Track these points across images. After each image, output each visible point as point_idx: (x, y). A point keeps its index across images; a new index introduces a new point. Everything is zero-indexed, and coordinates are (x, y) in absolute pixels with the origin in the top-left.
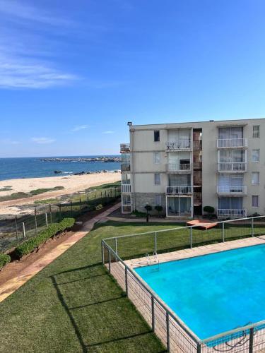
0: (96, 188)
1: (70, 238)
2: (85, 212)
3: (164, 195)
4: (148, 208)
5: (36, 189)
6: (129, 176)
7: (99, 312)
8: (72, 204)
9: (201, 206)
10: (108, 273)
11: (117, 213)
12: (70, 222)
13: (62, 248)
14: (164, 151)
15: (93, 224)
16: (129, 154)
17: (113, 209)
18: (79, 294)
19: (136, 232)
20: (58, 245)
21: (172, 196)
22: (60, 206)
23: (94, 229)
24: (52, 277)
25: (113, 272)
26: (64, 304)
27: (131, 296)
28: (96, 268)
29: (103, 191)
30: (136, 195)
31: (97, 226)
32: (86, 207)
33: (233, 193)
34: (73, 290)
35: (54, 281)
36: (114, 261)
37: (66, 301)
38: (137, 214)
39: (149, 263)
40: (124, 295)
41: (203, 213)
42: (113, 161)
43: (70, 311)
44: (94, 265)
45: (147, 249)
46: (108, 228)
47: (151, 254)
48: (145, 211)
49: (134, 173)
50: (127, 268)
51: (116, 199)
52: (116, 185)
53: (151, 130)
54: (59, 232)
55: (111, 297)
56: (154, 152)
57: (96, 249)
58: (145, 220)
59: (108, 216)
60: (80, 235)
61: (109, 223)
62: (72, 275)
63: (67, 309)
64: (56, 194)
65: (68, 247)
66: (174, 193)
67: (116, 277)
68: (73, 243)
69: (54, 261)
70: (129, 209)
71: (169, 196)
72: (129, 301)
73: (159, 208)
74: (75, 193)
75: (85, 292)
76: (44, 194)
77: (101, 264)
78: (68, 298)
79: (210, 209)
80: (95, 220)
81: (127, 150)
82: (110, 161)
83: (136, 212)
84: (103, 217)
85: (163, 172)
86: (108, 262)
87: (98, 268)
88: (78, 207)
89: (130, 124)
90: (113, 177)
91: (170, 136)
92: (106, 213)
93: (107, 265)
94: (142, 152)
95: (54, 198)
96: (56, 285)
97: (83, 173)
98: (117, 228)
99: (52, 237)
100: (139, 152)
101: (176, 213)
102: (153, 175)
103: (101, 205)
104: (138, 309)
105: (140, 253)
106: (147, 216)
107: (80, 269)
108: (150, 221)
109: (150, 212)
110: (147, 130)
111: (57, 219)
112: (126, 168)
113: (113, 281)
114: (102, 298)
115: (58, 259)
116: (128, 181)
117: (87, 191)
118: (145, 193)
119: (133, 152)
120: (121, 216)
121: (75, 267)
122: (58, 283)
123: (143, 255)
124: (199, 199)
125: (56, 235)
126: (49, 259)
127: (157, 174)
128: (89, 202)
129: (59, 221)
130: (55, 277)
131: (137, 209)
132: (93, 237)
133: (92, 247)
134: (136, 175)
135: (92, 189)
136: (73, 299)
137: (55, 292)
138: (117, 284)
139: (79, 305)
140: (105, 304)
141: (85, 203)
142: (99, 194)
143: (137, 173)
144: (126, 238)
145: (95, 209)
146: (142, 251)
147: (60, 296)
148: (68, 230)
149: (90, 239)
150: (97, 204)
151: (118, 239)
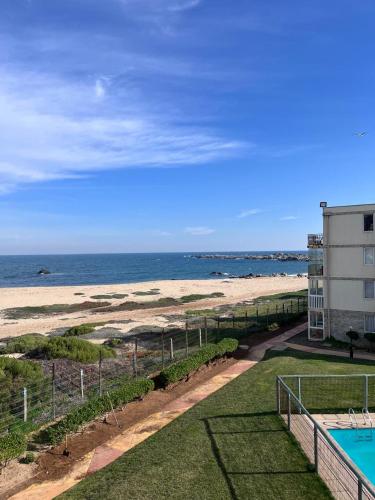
0: (270, 298)
1: (230, 368)
2: (253, 332)
4: (353, 335)
5: (187, 294)
6: (321, 284)
7: (271, 487)
8: (234, 319)
10: (286, 429)
11: (302, 337)
12: (231, 344)
13: (219, 381)
15: (264, 351)
16: (321, 250)
17: (294, 331)
18: (243, 453)
19: (331, 372)
20: (215, 375)
22: (219, 320)
23: (264, 359)
24: (205, 421)
25: (294, 429)
26: (220, 464)
27: (323, 472)
28: (267, 418)
29: (280, 303)
30: (331, 313)
31: (270, 354)
32: (254, 326)
34: (233, 445)
35: (208, 426)
36: (296, 412)
37: (224, 460)
38: (333, 342)
39: (355, 425)
40: (312, 469)
42: (295, 259)
43: (229, 476)
44: (265, 414)
45: (351, 402)
46: (286, 360)
47: (359, 410)
48: (348, 340)
49: (328, 279)
50: (317, 427)
51: (300, 317)
52: (301, 296)
53: (359, 213)
54: (217, 357)
55: (290, 468)
56: (364, 246)
57: (268, 390)
58: (347, 355)
59: (287, 341)
60: (245, 365)
61: (288, 352)
62: (233, 423)
63: (225, 473)
64: (214, 303)
65: (228, 380)
67: (299, 438)
68: (235, 376)
69: (210, 396)
70: (319, 333)
72: (319, 479)
73: (373, 338)
74: (239, 304)
75: (250, 452)
76: (199, 302)
77: (275, 413)
78: (227, 456)
80: (268, 345)
81: (319, 244)
82: (289, 259)
83: (331, 340)
84: (280, 342)
86: (286, 412)
87: (271, 419)
88: (243, 324)
89: (323, 205)
90: (296, 283)
92: (283, 337)
93: (285, 417)
94: (343, 246)
95: (211, 308)
96: (210, 433)
97: (251, 275)
98: (301, 361)
99: (207, 363)
100: (337, 246)
102: (361, 284)
103: (276, 325)
104: (333, 494)
105: (338, 406)
106: (351, 348)
107: (245, 415)
108: (355, 356)
109: (355, 342)
110: (351, 213)
111: (214, 338)
112: (315, 271)
113: (294, 444)
114: (276, 466)
115: (214, 395)
116: (320, 291)
117: (256, 301)
118: (347, 312)
119: (329, 247)
120: (308, 343)
121: (237, 411)
122: (213, 430)
123: (345, 410)
125: (213, 360)
126: (202, 393)
127: (368, 283)
128: (258, 318)
129: (216, 342)
130: (210, 421)
131: (334, 335)
132: (263, 370)
133: (262, 385)
134: (333, 283)
135: (263, 298)
136: (233, 459)
137: (210, 443)
138: (300, 450)
139: (242, 468)
140: (281, 477)
141: (252, 318)
142: (273, 308)
143: (331, 279)
144: (314, 379)
145: (266, 330)
146: (343, 403)
147: (215, 450)
148: (229, 355)
149: (259, 373)
150: (271, 323)
151: (302, 378)
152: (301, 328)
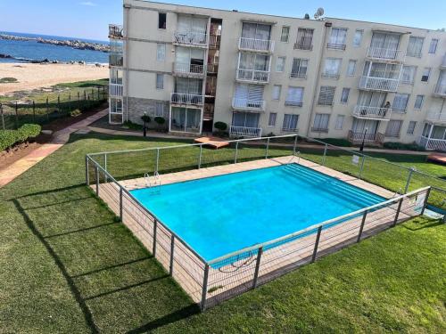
0: (69, 85)
1: (35, 152)
2: (56, 118)
3: (167, 103)
4: (146, 119)
6: (121, 74)
7: (86, 240)
8: (34, 106)
9: (211, 121)
10: (95, 196)
11: (103, 122)
12: (34, 130)
13: (23, 165)
14: (171, 43)
15: (68, 135)
16: (120, 42)
17: (96, 117)
18: (56, 220)
19: (129, 148)
20: (18, 159)
21: (178, 106)
22: (17, 107)
23: (70, 142)
24: (15, 201)
25: (102, 195)
26: (36, 232)
27: (127, 221)
28: (78, 190)
29: (82, 91)
30: (129, 101)
31: (74, 137)
32: (56, 112)
33: (250, 108)
34: (46, 215)
35: (18, 205)
36: (102, 181)
37: (39, 229)
38: (131, 125)
39: (148, 185)
40: (118, 220)
41: (214, 129)
42: (92, 49)
43: (46, 240)
44: (75, 187)
45: (145, 169)
46: (91, 141)
47: (152, 174)
48: (142, 123)
49: (127, 70)
50: (122, 188)
51: (102, 104)
52: (102, 85)
53: (155, 10)
54: (18, 143)
55: (100, 222)
56: (158, 42)
57: (75, 168)
58: (141, 134)
59: (90, 125)
60: (49, 148)
61: (92, 135)
62: (44, 199)
63: (41, 238)
64: (6, 89)
65: (34, 163)
66: (180, 102)
67: (106, 200)
68: (40, 159)
69: (14, 180)
70: (119, 118)
71: (173, 105)
72: (123, 226)
73: (161, 121)
74: (35, 90)
75: (64, 218)
77: (85, 185)
78: (41, 225)
79: (222, 126)
80: (72, 129)
81: (120, 35)
82: (87, 47)
83: (128, 123)
84: (83, 126)
85: (168, 73)
86: (95, 183)
87: (82, 190)
88: (44, 110)
90: (97, 72)
91: (181, 24)
92: (86, 122)
93: (94, 187)
94: (140, 40)
96: (21, 210)
97: (46, 61)
98: (104, 142)
99: (7, 149)
100: (136, 40)
101: (182, 127)
102: (154, 75)
103: (78, 111)
104: (135, 234)
105: (136, 173)
106: (145, 130)
107: (56, 191)
108: (147, 135)
109: (147, 125)
110: (149, 9)
111: (12, 124)
112: (116, 62)
113: (102, 204)
114: (89, 223)
115: (21, 177)
116: (120, 81)
117: (54, 88)
118: (142, 99)
119: (128, 39)
120: (109, 127)
121: (47, 188)
122: (24, 207)
123: (141, 175)
124: (209, 112)
125: (13, 146)
126: (7, 177)
127: (159, 75)
128: (59, 105)
129: (16, 128)
130: (18, 200)
131: (132, 120)
132: (69, 151)
133: (71, 164)
134: (132, 73)
135: (63, 86)
136: (48, 226)
137: (22, 218)
138: (107, 209)
139: (57, 232)
140: (93, 231)
141: (52, 105)
142: (75, 95)
143: (132, 70)
144: (118, 154)
145: (69, 115)
146: (140, 170)
147: (29, 223)
148: (31, 140)
149: (66, 154)
150: (73, 109)
151: (108, 155)
152: (102, 113)
